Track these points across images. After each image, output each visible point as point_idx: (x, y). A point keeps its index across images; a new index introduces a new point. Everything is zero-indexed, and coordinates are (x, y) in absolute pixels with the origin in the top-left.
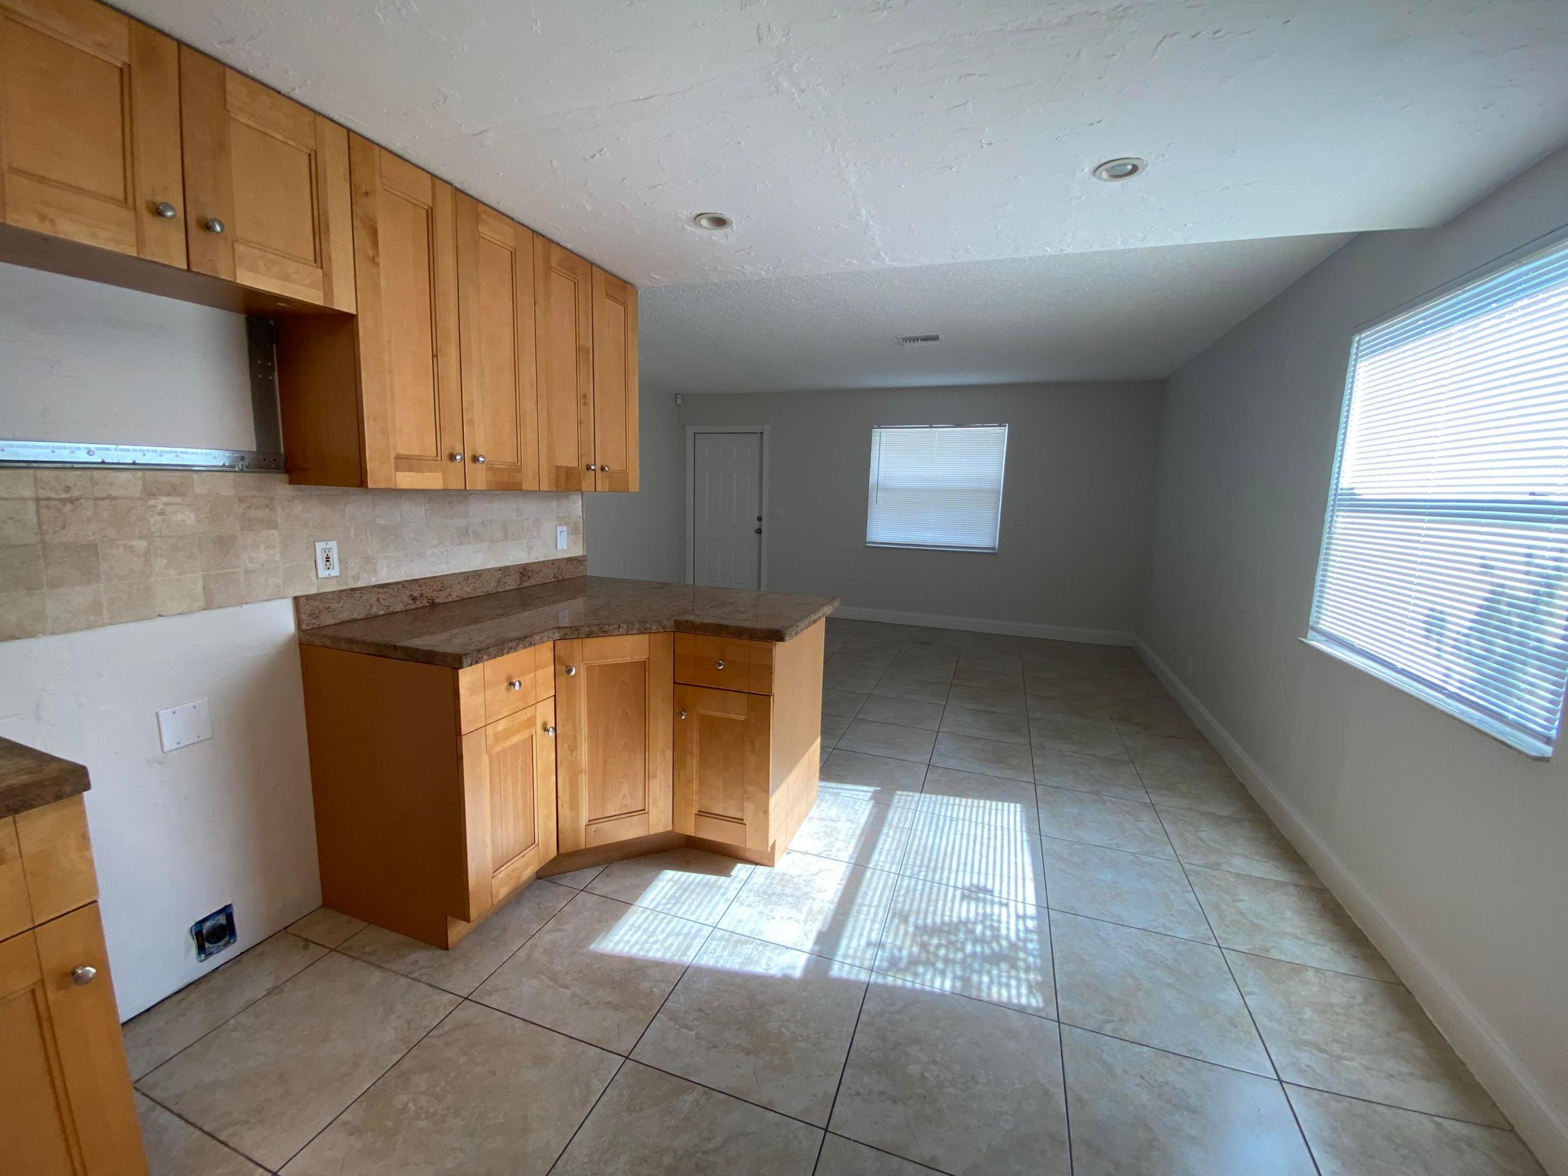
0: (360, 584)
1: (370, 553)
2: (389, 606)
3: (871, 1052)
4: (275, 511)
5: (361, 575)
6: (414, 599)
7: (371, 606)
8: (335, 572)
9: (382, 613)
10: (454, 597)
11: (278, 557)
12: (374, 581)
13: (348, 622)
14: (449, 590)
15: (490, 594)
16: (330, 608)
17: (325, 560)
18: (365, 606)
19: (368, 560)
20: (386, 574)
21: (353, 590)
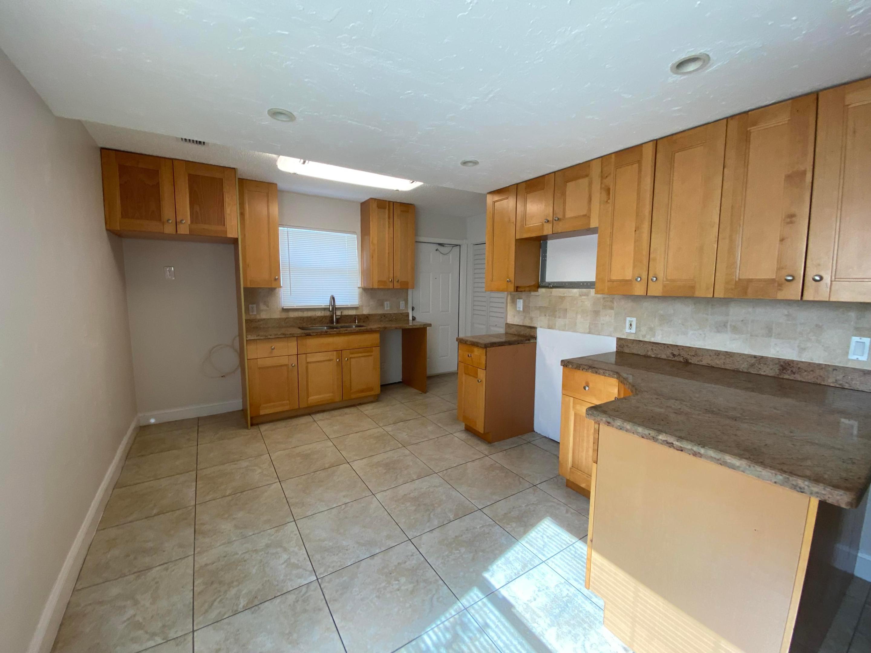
0: (646, 339)
1: (653, 326)
2: (658, 354)
3: (423, 572)
4: (614, 304)
5: (647, 336)
6: (674, 355)
7: (648, 351)
8: (633, 331)
9: (653, 356)
10: (704, 363)
11: (613, 321)
12: (653, 340)
13: (636, 354)
14: (701, 358)
15: (740, 372)
16: (628, 345)
17: (630, 325)
18: (645, 350)
19: (651, 329)
20: (659, 338)
21: (640, 341)
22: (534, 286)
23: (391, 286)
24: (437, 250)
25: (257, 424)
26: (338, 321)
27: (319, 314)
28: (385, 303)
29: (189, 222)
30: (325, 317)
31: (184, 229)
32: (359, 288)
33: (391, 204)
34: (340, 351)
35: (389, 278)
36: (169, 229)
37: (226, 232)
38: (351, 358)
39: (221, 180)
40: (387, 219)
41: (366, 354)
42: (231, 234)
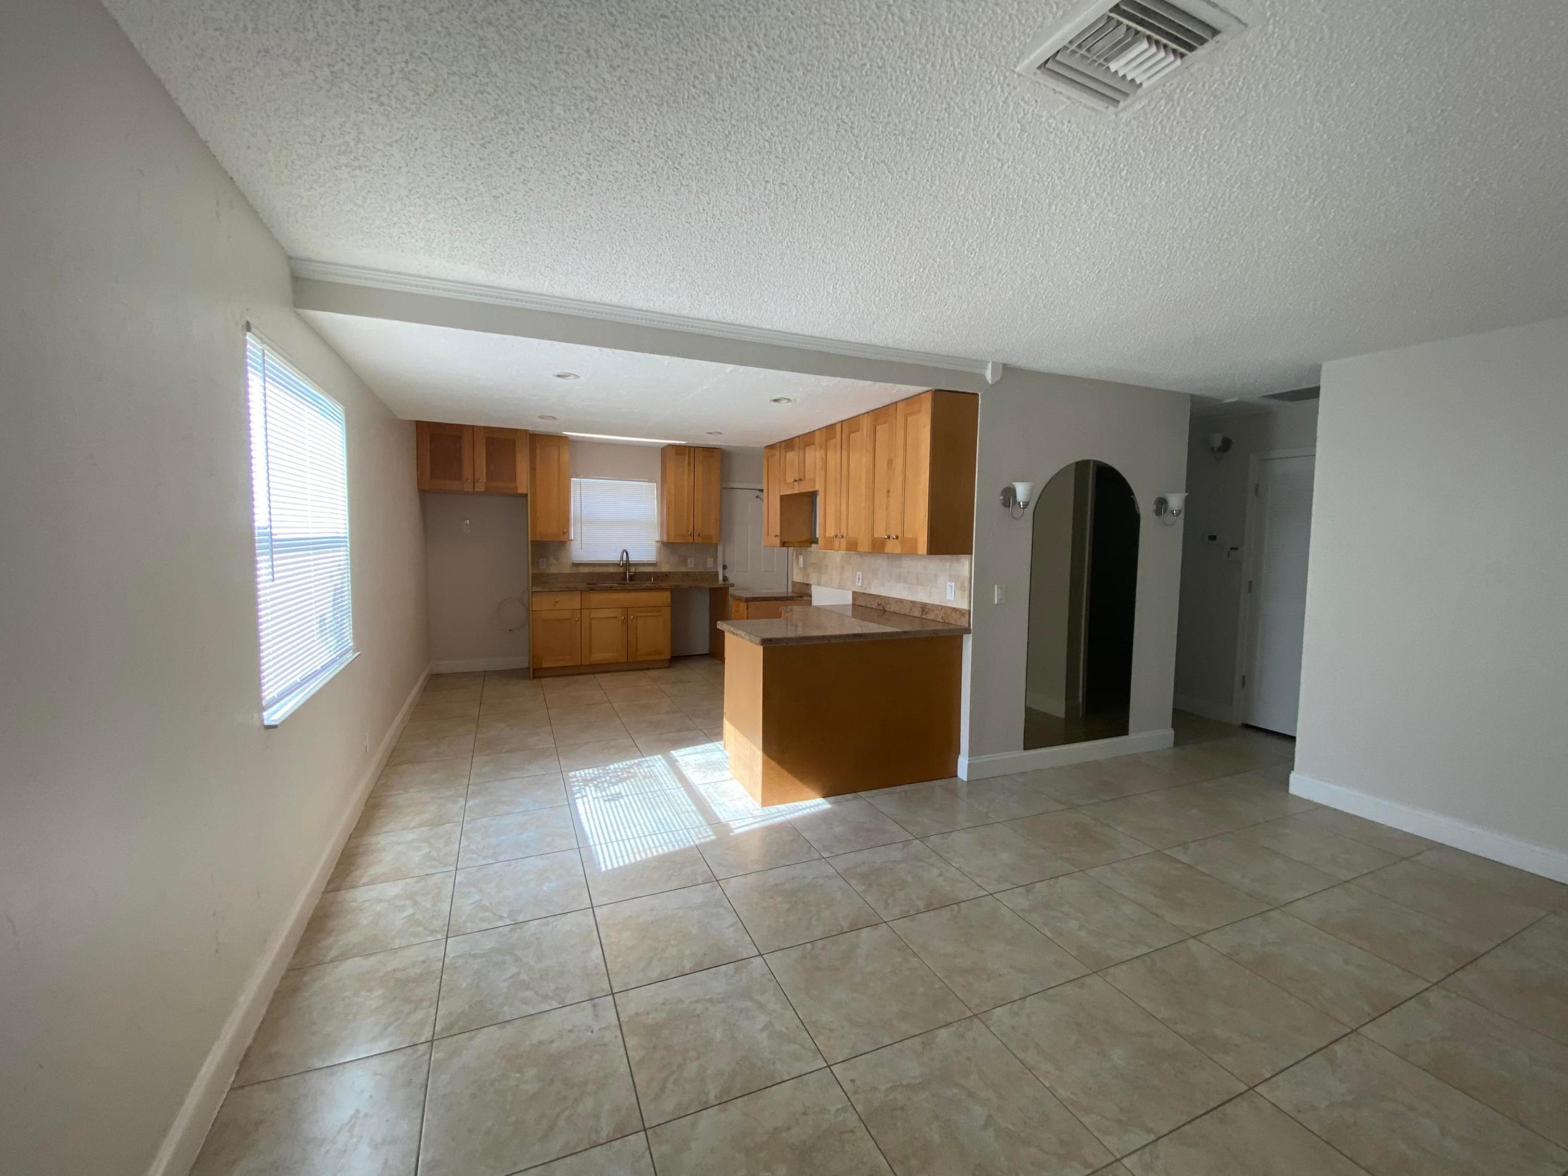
0: (867, 592)
1: (870, 579)
2: (871, 604)
4: (850, 559)
5: (867, 588)
6: (879, 604)
7: (867, 602)
8: (860, 585)
9: (869, 606)
10: (892, 610)
11: (850, 575)
12: (870, 592)
13: (862, 605)
14: (890, 606)
16: (857, 597)
19: (868, 583)
21: (864, 593)
22: (806, 541)
23: (691, 540)
24: (757, 497)
25: (540, 677)
26: (632, 578)
27: (612, 570)
28: (689, 559)
29: (485, 480)
30: (618, 574)
31: (480, 487)
32: (657, 542)
33: (692, 450)
34: (626, 609)
35: (688, 531)
36: (468, 487)
37: (516, 488)
38: (637, 617)
39: (514, 440)
40: (686, 467)
41: (655, 614)
42: (521, 490)
